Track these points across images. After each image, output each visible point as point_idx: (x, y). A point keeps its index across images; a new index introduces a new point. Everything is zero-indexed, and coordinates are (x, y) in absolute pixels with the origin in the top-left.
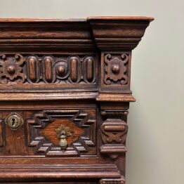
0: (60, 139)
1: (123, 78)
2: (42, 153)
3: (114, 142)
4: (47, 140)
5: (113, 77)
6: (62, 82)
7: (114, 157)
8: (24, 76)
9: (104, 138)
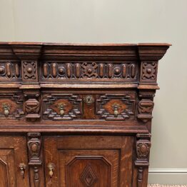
0: (114, 110)
1: (153, 76)
2: (104, 118)
3: (146, 113)
4: (106, 111)
5: (147, 75)
6: (117, 78)
7: (145, 121)
8: (96, 75)
9: (140, 110)
